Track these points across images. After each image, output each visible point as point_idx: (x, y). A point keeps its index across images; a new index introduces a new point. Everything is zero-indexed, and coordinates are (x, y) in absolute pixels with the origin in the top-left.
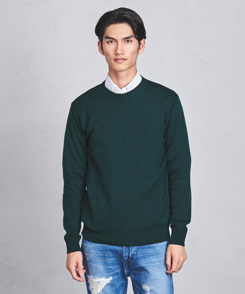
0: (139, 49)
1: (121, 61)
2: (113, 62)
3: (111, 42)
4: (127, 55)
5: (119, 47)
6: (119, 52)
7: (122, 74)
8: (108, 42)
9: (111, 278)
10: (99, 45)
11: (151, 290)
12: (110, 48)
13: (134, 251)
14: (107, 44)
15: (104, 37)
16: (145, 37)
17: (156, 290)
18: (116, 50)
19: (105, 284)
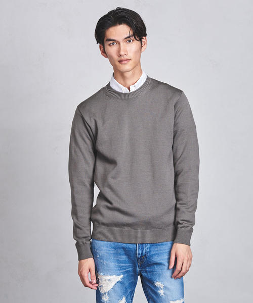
0: (142, 47)
1: (126, 62)
2: (117, 63)
3: (113, 44)
4: (131, 55)
5: (122, 48)
6: (122, 53)
7: (128, 75)
8: (110, 45)
9: (122, 276)
10: (100, 49)
11: (165, 287)
12: (112, 50)
13: (147, 249)
14: (108, 47)
15: (105, 40)
16: (145, 35)
17: (169, 287)
18: (119, 51)
19: (116, 282)
